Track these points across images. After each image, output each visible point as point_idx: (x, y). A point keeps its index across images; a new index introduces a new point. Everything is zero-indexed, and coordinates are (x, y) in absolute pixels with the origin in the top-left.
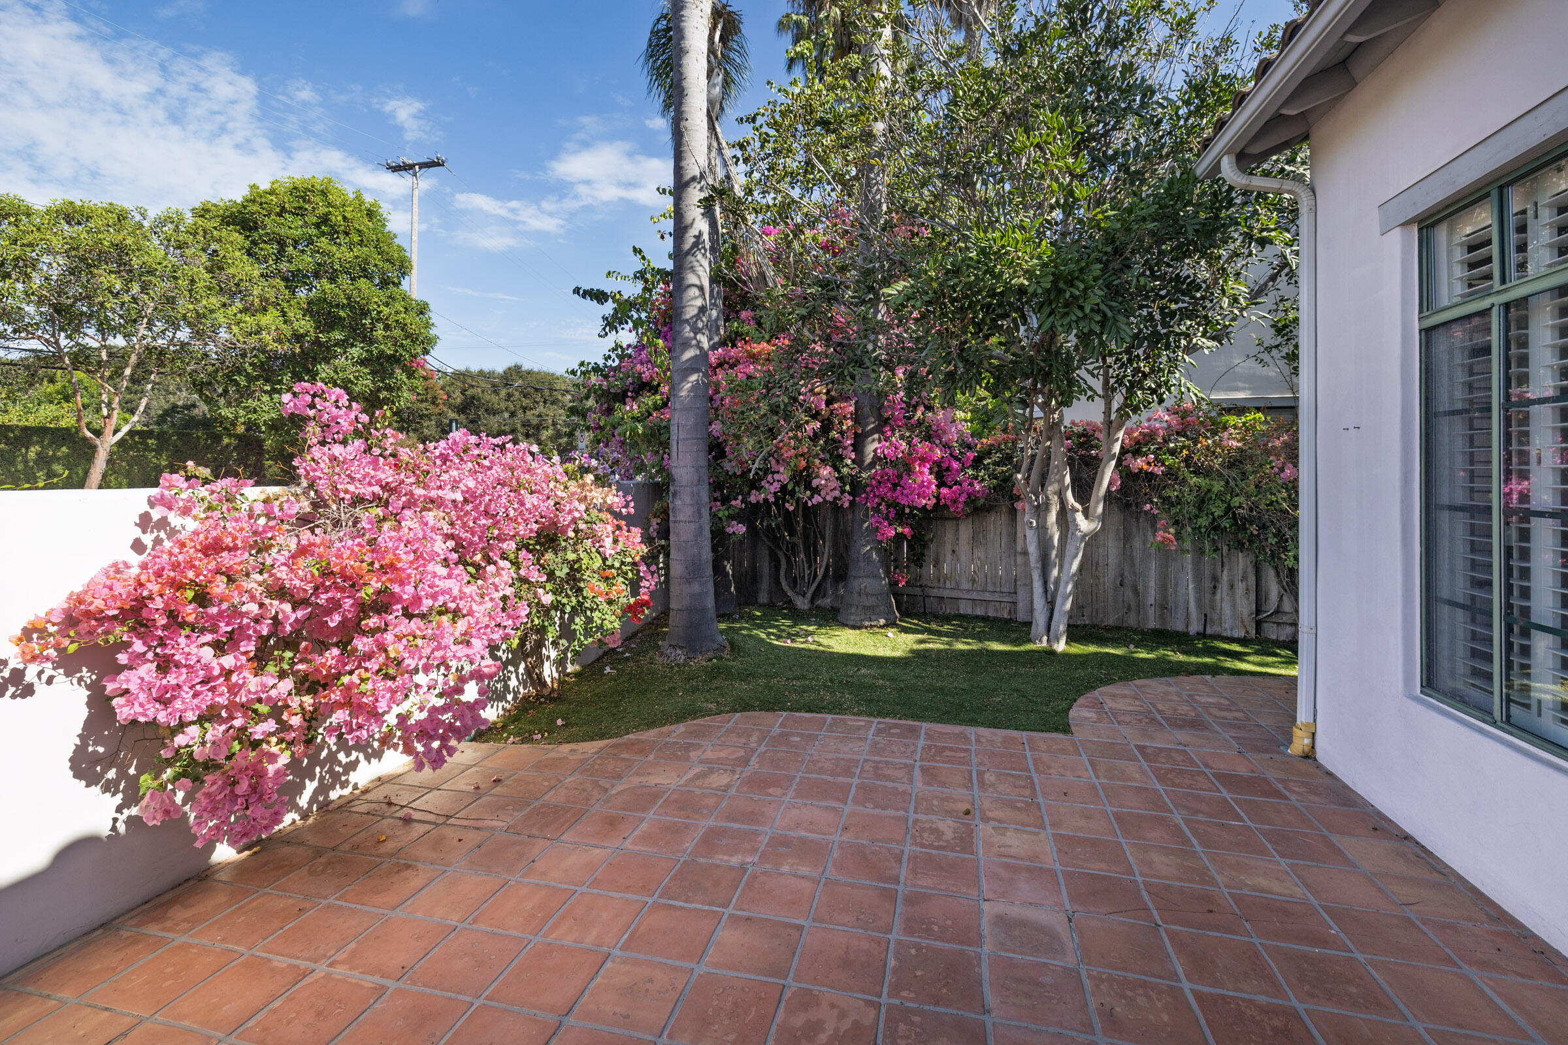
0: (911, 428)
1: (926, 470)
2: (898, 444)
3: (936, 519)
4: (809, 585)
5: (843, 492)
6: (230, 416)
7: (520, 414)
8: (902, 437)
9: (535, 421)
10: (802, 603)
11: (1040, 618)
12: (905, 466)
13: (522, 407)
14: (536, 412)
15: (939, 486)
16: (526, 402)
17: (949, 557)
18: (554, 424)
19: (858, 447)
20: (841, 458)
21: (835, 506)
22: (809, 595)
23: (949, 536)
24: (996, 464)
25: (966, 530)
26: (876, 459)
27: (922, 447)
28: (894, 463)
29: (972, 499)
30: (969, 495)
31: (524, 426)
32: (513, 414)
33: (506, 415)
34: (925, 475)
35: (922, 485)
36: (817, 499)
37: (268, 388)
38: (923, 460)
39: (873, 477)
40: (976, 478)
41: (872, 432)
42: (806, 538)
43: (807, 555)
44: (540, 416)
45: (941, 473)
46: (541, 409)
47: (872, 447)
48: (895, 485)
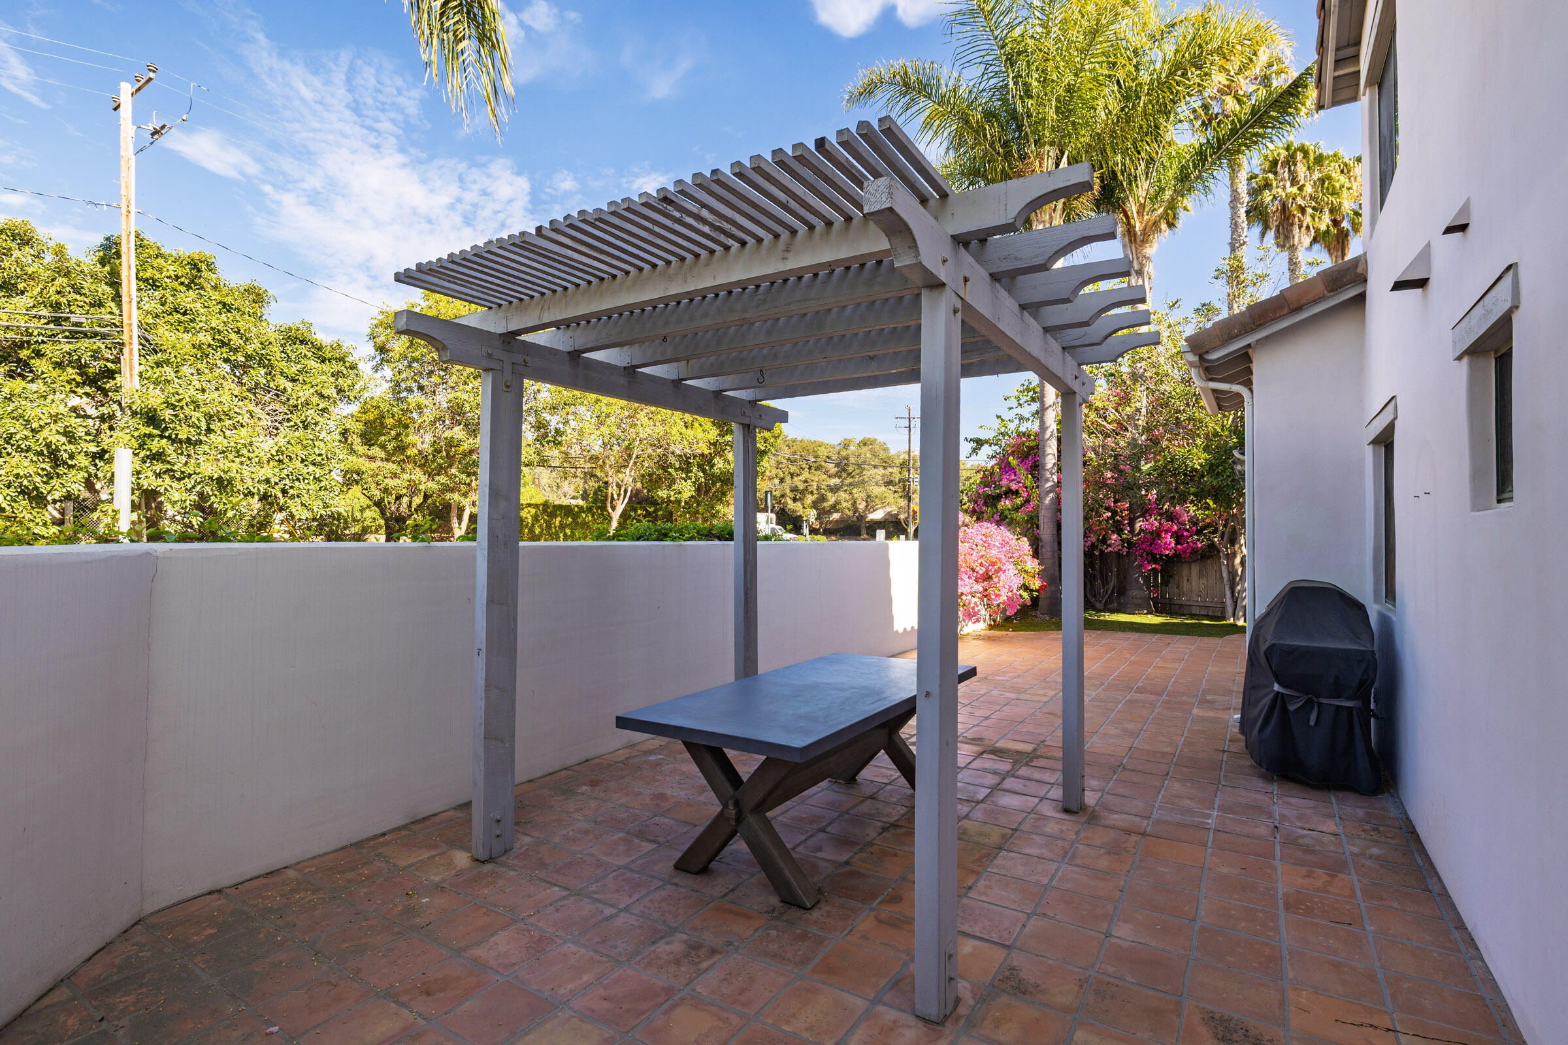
0: (1161, 515)
1: (1168, 536)
2: (1154, 522)
3: (1177, 562)
4: (1103, 597)
5: (1123, 546)
6: (665, 496)
7: (788, 479)
8: (1155, 519)
9: (801, 487)
10: (1098, 605)
11: (1230, 609)
12: (1157, 534)
13: (790, 473)
14: (802, 478)
15: (1176, 544)
16: (793, 469)
17: (1185, 583)
18: (819, 488)
19: (1132, 524)
20: (1122, 530)
21: (1118, 555)
22: (1103, 602)
23: (1185, 572)
24: (1209, 533)
25: (1195, 569)
26: (1141, 530)
27: (1167, 524)
28: (1151, 533)
29: (1194, 551)
30: (1193, 549)
31: (792, 491)
32: (782, 481)
33: (777, 481)
34: (1169, 539)
35: (1166, 543)
36: (1110, 549)
37: (684, 476)
38: (1167, 532)
39: (1139, 539)
40: (1198, 540)
41: (1139, 517)
42: (1101, 572)
43: (1102, 581)
44: (806, 481)
45: (1179, 537)
46: (806, 475)
47: (1139, 525)
48: (1151, 544)
